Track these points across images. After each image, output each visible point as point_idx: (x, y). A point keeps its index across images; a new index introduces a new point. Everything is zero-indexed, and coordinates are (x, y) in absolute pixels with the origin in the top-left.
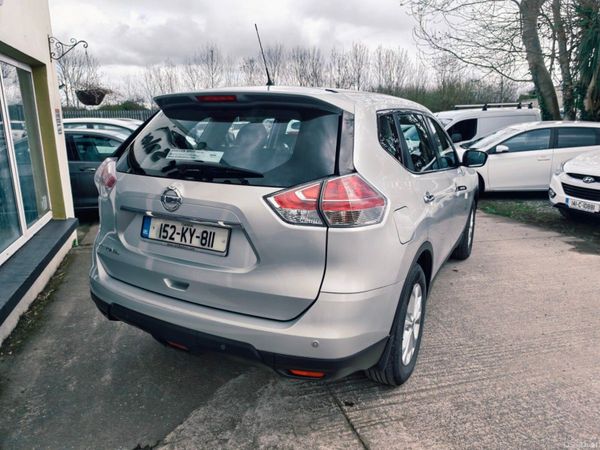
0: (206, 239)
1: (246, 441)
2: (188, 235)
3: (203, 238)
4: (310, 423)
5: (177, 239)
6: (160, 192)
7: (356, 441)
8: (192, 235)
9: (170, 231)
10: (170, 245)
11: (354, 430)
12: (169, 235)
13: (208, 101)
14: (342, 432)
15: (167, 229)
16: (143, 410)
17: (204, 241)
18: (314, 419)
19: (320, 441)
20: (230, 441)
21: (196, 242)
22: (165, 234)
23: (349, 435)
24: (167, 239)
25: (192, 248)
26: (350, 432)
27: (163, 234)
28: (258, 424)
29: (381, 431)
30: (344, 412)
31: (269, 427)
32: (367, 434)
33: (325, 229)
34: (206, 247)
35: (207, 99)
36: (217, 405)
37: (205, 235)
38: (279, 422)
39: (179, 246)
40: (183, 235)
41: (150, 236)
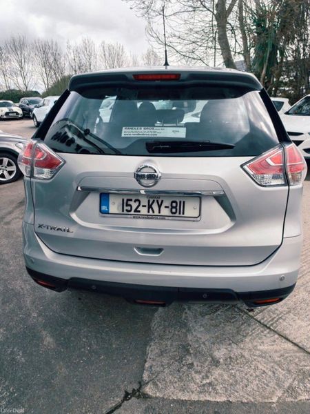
0: (176, 208)
1: (206, 360)
2: (155, 207)
3: (172, 207)
4: (238, 332)
5: (144, 211)
6: (133, 170)
7: (277, 336)
8: (160, 206)
9: (134, 205)
10: (135, 217)
11: (269, 328)
12: (134, 208)
13: (143, 80)
14: (262, 332)
15: (130, 203)
16: (103, 359)
17: (174, 210)
18: (238, 328)
19: (255, 344)
20: (195, 364)
21: (165, 212)
22: (129, 208)
23: (269, 333)
24: (132, 212)
25: (163, 218)
26: (268, 330)
27: (125, 208)
28: (204, 343)
29: (285, 324)
30: (252, 317)
31: (214, 343)
32: (278, 329)
33: (287, 187)
34: (177, 214)
35: (141, 77)
36: (161, 338)
37: (174, 205)
38: (217, 337)
39: (147, 217)
40: (150, 207)
41: (110, 212)
